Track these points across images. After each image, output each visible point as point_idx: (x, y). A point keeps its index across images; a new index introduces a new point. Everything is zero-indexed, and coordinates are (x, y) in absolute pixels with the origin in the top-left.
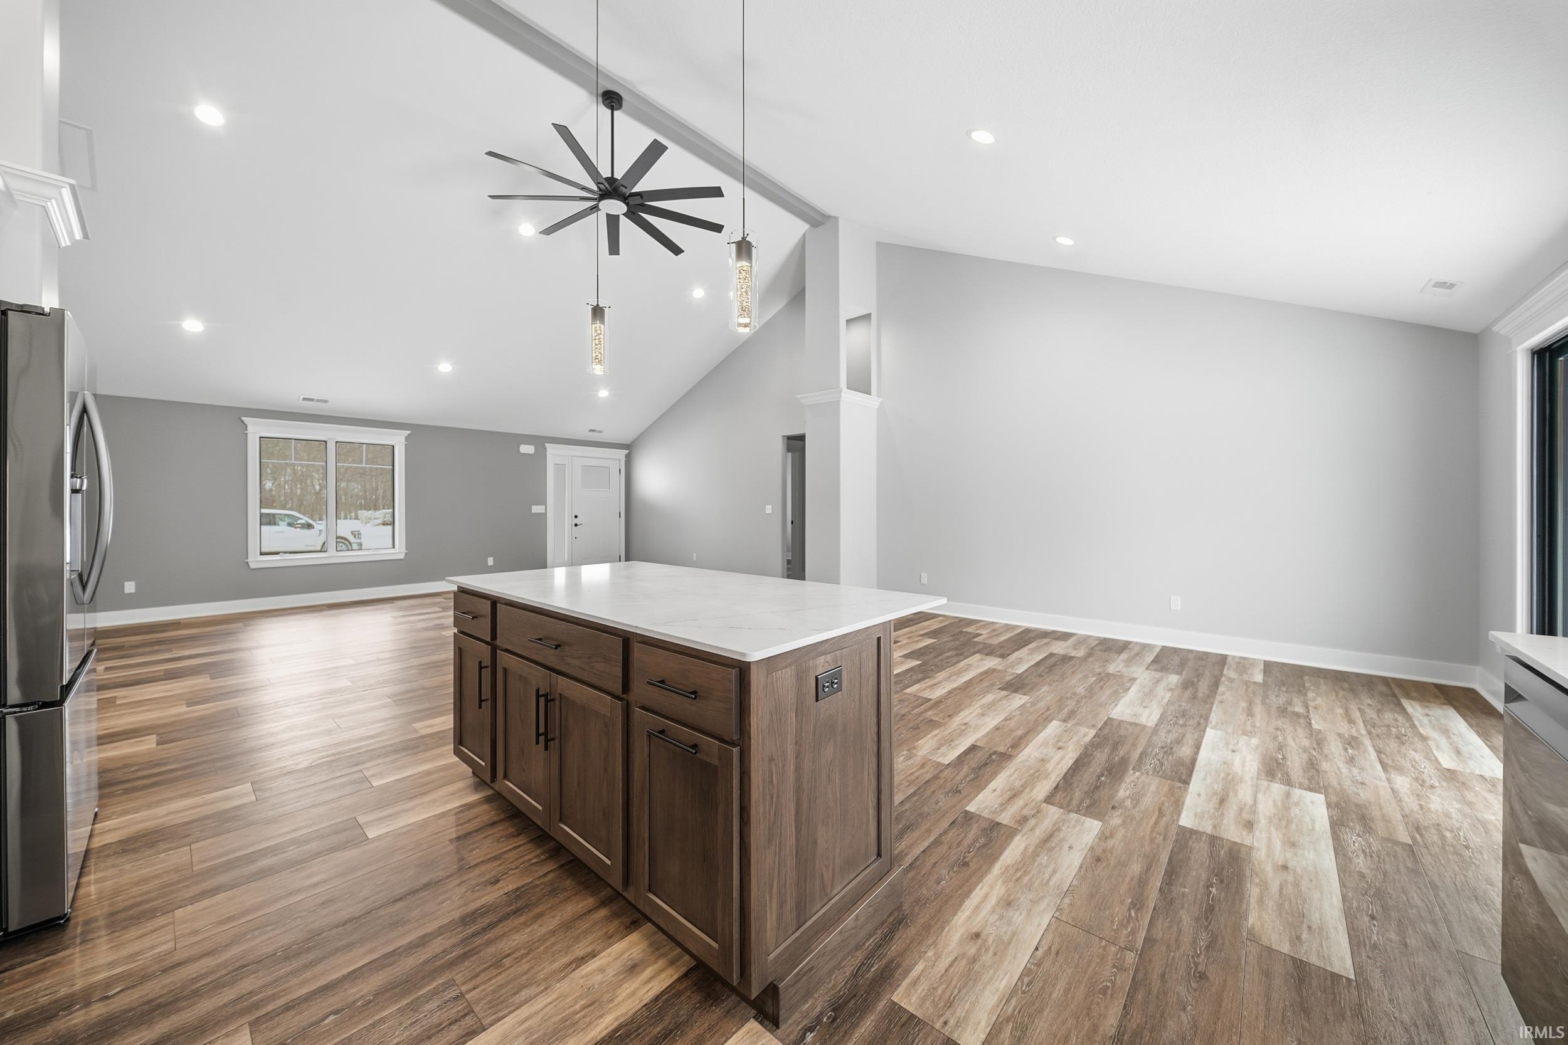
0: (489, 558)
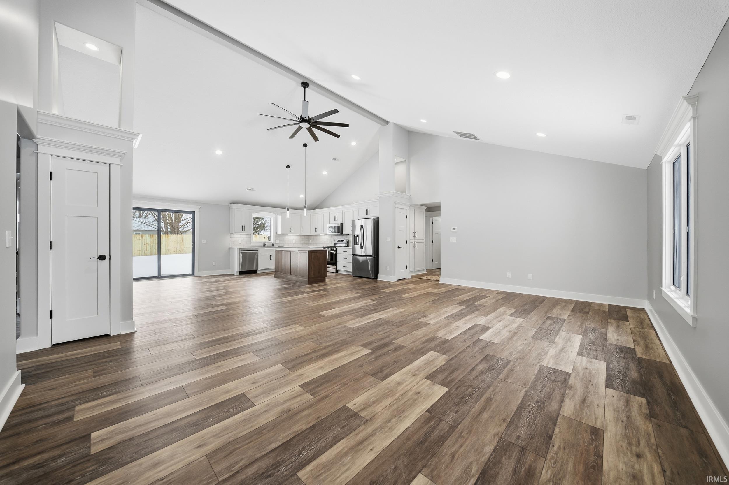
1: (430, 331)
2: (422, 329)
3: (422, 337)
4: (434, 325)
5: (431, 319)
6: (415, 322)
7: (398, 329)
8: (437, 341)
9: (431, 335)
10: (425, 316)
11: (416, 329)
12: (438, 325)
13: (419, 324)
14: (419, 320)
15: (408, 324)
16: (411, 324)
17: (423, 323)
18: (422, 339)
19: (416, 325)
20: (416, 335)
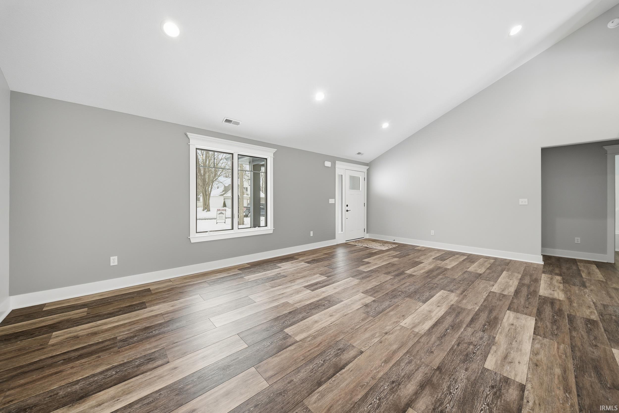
0: (311, 232)
1: (364, 285)
2: (371, 287)
3: (371, 279)
4: (358, 291)
5: (360, 300)
6: (378, 297)
7: (395, 287)
8: (360, 276)
9: (364, 281)
10: (366, 305)
11: (377, 287)
12: (354, 291)
13: (375, 293)
14: (374, 299)
15: (386, 293)
16: (383, 293)
17: (370, 294)
18: (372, 278)
19: (377, 292)
20: (377, 282)
